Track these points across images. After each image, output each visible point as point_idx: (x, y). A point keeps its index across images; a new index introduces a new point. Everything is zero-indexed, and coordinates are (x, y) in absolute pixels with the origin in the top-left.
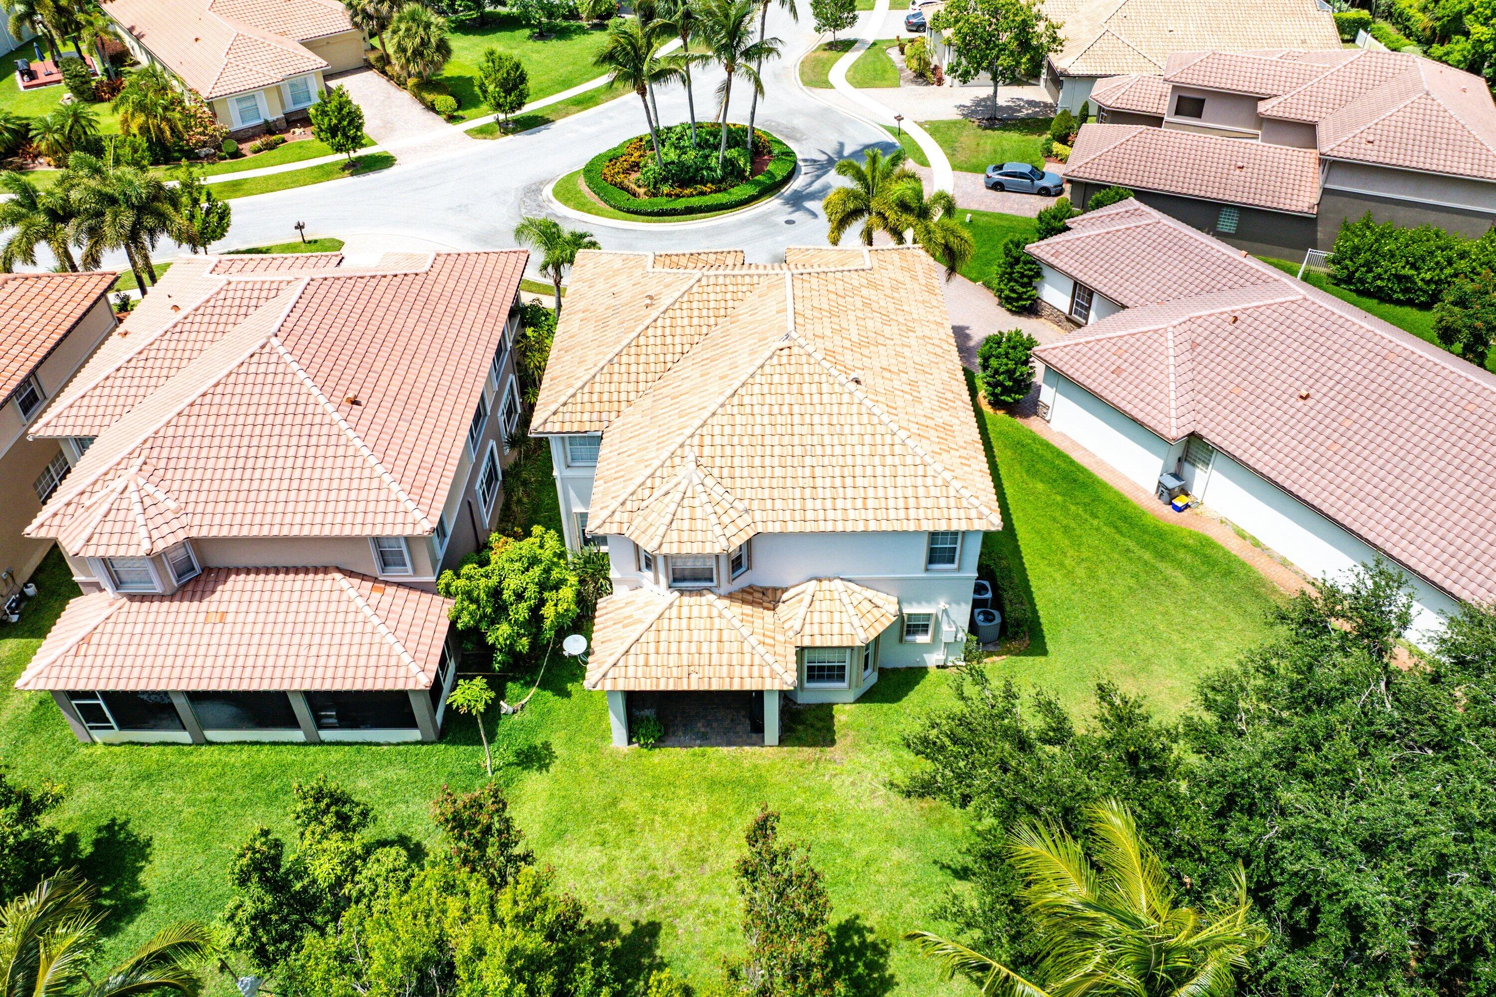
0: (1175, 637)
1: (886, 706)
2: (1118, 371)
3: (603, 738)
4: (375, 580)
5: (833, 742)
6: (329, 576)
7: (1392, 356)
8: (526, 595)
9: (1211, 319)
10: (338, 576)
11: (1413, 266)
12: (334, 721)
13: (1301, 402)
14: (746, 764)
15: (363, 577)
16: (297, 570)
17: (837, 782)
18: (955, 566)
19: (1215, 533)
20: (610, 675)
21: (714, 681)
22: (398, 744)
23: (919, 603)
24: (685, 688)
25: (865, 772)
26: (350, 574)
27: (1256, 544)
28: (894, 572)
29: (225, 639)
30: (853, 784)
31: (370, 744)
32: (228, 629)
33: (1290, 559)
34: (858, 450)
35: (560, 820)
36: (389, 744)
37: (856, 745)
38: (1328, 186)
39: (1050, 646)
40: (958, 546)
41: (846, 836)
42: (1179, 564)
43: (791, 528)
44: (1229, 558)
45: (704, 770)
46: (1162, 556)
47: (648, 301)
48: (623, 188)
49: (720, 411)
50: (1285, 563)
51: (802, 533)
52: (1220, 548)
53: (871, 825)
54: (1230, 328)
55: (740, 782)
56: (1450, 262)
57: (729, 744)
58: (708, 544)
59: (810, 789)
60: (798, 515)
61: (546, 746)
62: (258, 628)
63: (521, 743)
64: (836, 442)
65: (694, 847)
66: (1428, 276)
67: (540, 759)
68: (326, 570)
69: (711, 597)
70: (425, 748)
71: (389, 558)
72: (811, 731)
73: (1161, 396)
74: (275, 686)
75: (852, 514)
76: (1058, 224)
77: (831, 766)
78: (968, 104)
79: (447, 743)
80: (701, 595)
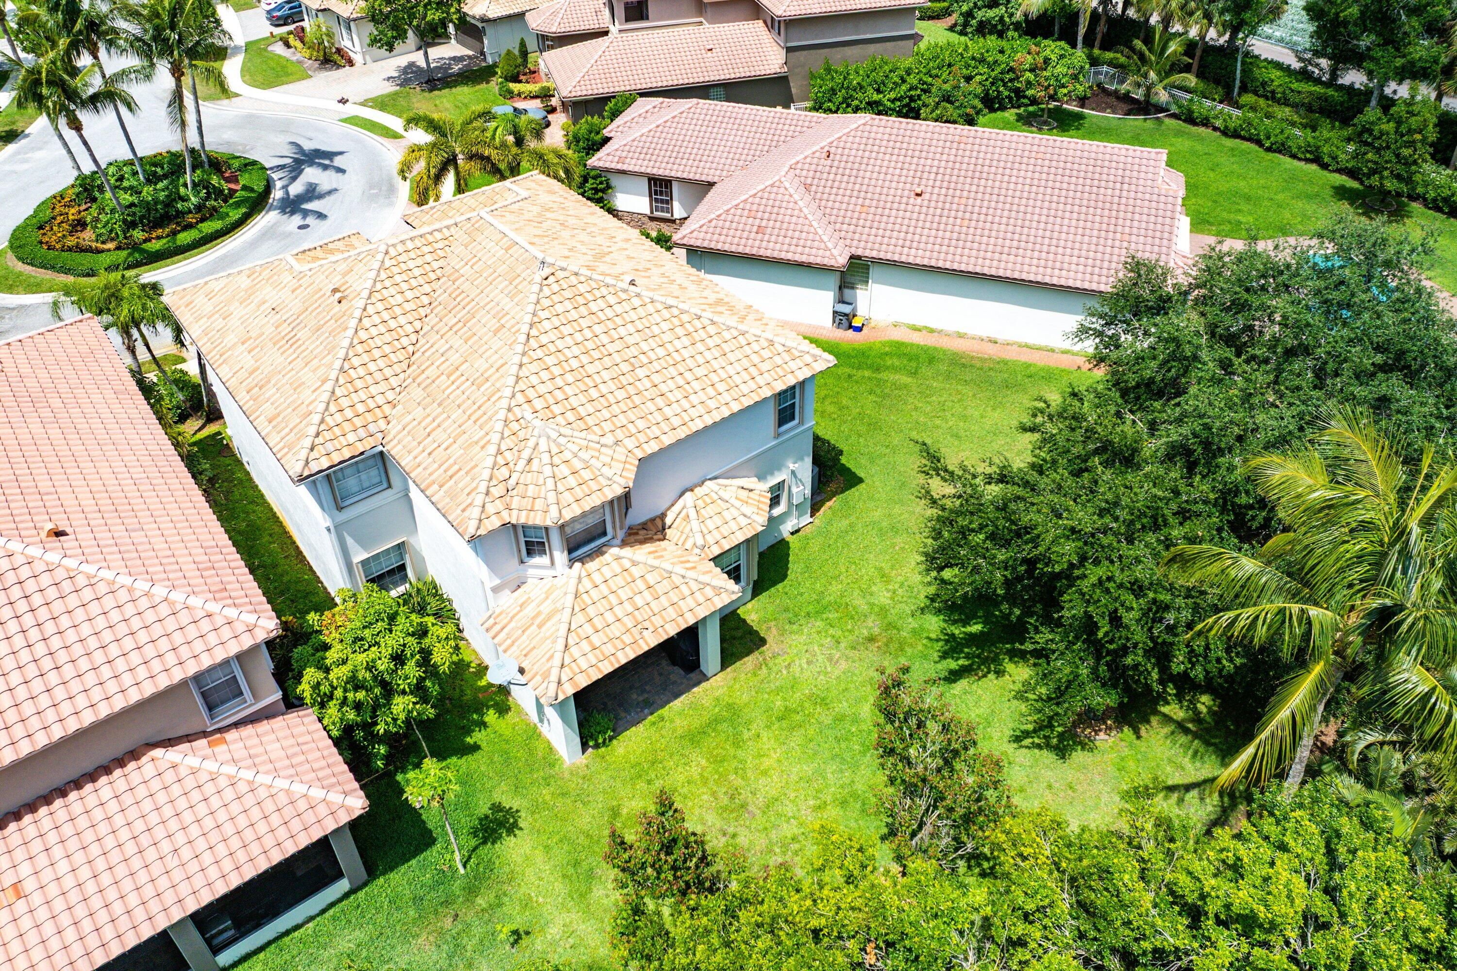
0: (938, 422)
1: (780, 586)
2: (760, 230)
3: (552, 765)
4: (204, 734)
5: (763, 642)
6: (144, 759)
7: (964, 139)
8: (408, 652)
9: (808, 160)
10: (158, 752)
11: (878, 91)
12: (231, 932)
13: (919, 199)
14: (707, 702)
15: (189, 738)
16: (92, 777)
17: (795, 669)
18: (796, 421)
19: (899, 335)
20: (564, 679)
21: (667, 627)
22: (323, 911)
23: (772, 474)
24: (646, 648)
25: (811, 648)
26: (169, 743)
27: (932, 331)
28: (750, 451)
29: (42, 914)
30: (809, 663)
31: (287, 933)
32: (37, 899)
33: (962, 330)
34: (678, 344)
35: (576, 864)
36: (311, 918)
37: (782, 632)
38: (789, 45)
39: (861, 473)
40: (797, 400)
41: (842, 707)
42: (895, 369)
43: (667, 441)
44: (925, 350)
45: (674, 731)
46: (878, 370)
47: (338, 295)
48: (80, 249)
49: (525, 360)
50: (961, 336)
51: (679, 441)
52: (912, 345)
53: (852, 686)
54: (829, 162)
55: (716, 721)
56: (904, 81)
57: (677, 696)
58: (606, 490)
59: (779, 690)
60: (665, 427)
61: (497, 808)
62: (85, 873)
63: (467, 822)
64: (654, 345)
65: (726, 800)
66: (892, 95)
67: (501, 824)
68: (134, 754)
69: (614, 551)
70: (361, 894)
71: (214, 698)
72: (737, 642)
73: (811, 236)
74: (147, 932)
75: (712, 404)
76: (598, 138)
77: (779, 660)
78: (396, 74)
79: (384, 873)
80: (603, 554)
